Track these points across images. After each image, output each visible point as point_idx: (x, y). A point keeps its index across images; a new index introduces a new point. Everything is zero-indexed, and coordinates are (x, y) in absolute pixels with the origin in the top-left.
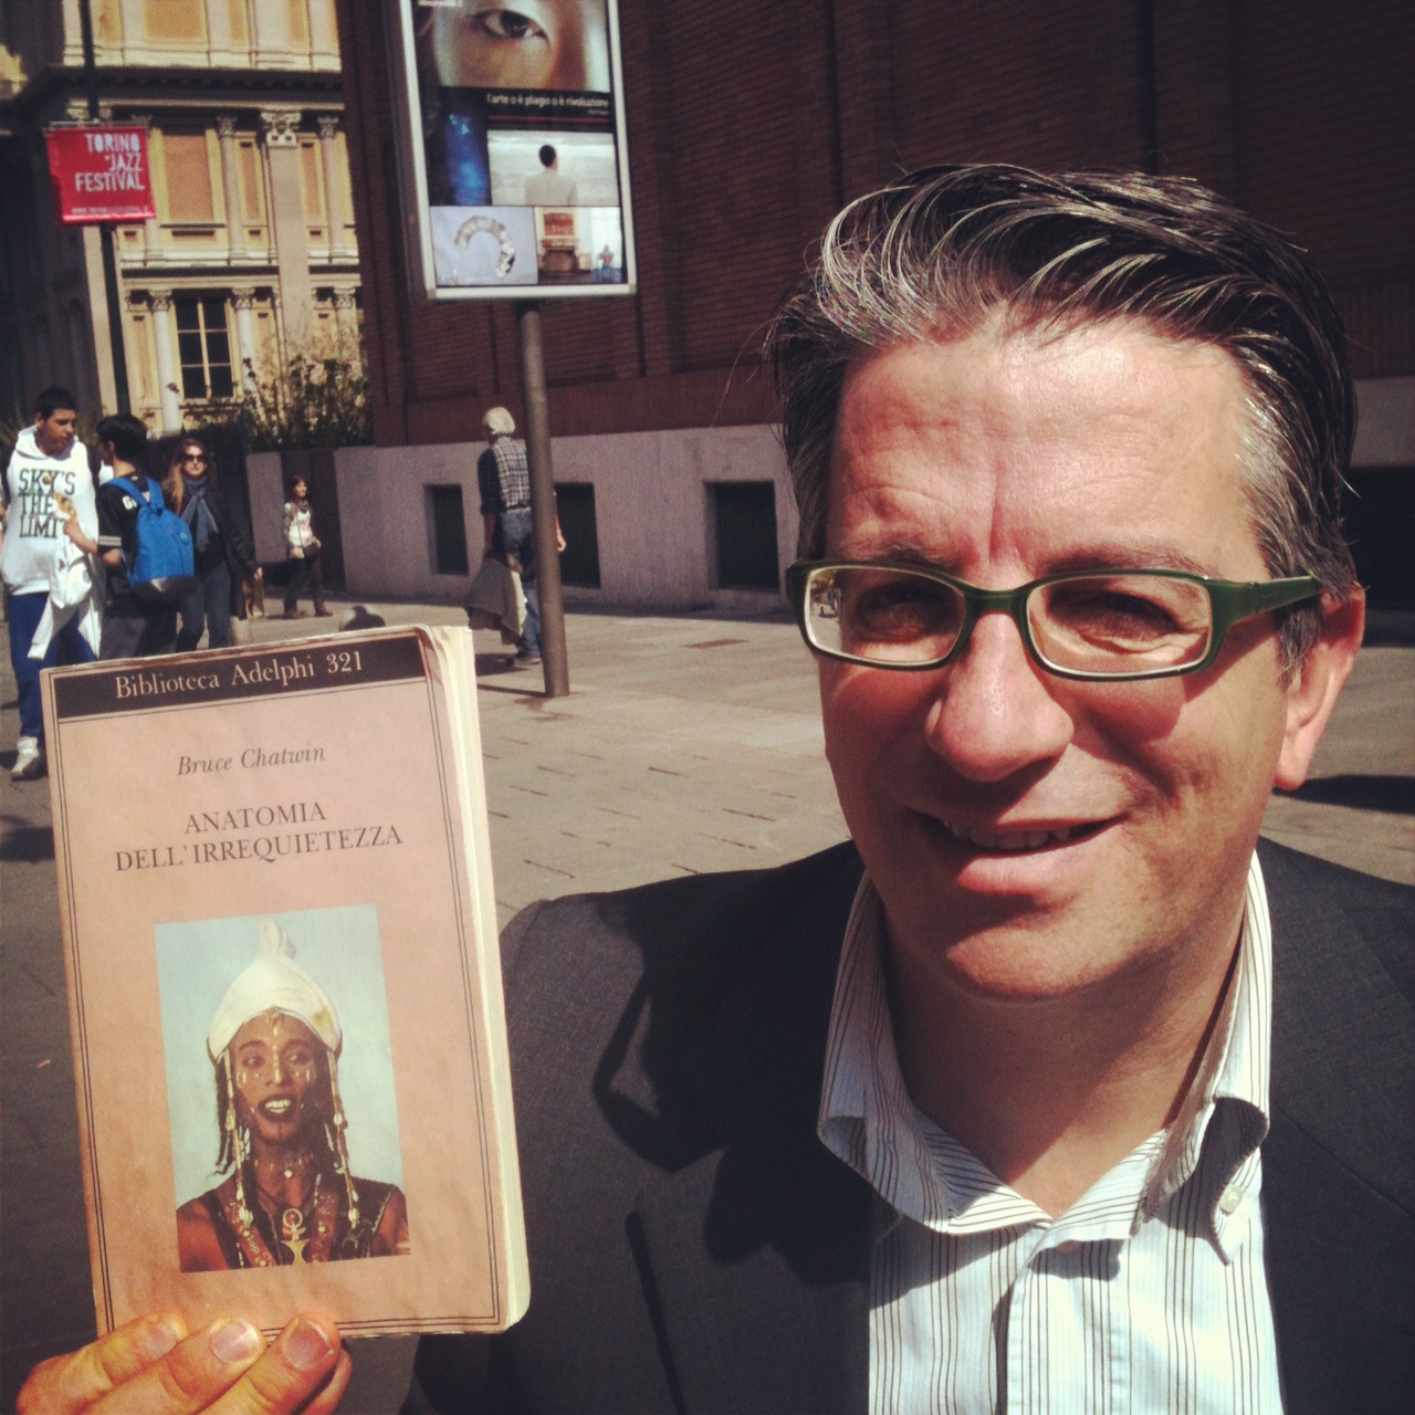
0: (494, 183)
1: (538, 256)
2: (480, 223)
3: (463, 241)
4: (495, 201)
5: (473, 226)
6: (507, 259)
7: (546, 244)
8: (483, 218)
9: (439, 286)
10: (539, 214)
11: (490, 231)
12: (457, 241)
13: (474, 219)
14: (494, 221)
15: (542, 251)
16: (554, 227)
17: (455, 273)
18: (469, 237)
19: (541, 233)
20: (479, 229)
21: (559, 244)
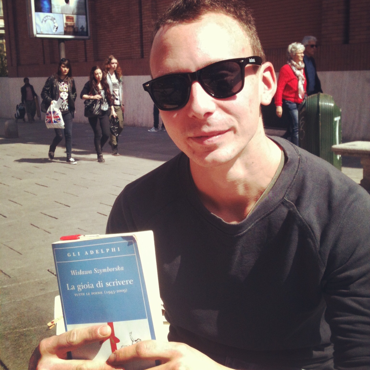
0: (52, 7)
1: (64, 27)
2: (49, 18)
3: (44, 22)
4: (52, 12)
5: (46, 18)
6: (56, 28)
7: (66, 24)
8: (49, 16)
9: (37, 34)
10: (64, 16)
11: (51, 20)
12: (42, 22)
13: (47, 16)
14: (52, 17)
15: (65, 26)
16: (69, 20)
17: (42, 30)
18: (45, 21)
19: (65, 21)
20: (48, 19)
21: (70, 24)
